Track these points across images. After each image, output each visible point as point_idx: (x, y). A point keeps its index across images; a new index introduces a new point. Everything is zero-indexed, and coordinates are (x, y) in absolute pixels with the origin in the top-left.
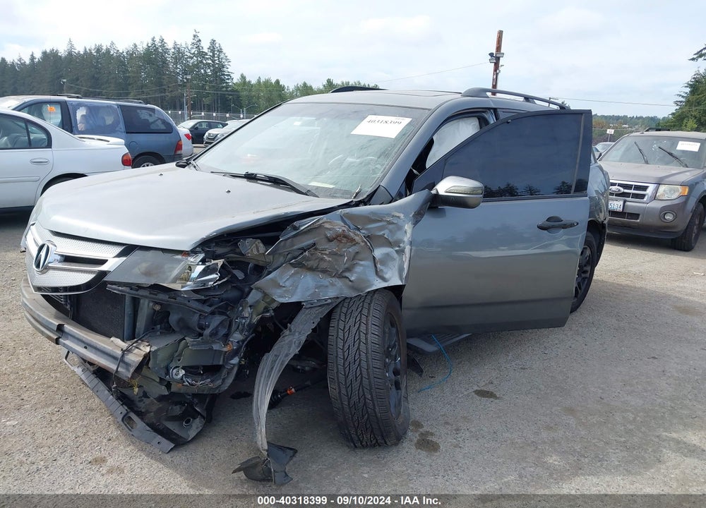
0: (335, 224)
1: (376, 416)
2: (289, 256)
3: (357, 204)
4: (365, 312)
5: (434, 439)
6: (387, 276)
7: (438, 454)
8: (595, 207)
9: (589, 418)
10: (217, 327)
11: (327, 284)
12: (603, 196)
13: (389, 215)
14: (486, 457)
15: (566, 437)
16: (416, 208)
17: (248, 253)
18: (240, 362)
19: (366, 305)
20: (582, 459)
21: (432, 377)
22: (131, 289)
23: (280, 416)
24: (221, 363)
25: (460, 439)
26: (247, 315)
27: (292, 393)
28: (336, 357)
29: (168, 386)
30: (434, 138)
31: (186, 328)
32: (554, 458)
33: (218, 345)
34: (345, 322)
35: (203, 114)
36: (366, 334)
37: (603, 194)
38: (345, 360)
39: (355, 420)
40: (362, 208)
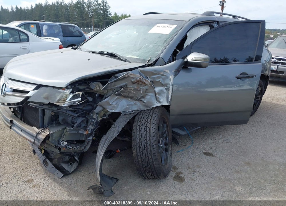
0: (136, 76)
1: (154, 166)
2: (115, 90)
3: (149, 66)
4: (150, 117)
5: (182, 176)
6: (161, 101)
7: (184, 183)
8: (264, 68)
9: (257, 167)
10: (81, 123)
11: (133, 104)
12: (268, 63)
13: (162, 71)
14: (206, 186)
15: (245, 177)
16: (175, 68)
17: (95, 89)
18: (93, 139)
19: (151, 114)
20: (253, 188)
21: (184, 145)
22: (40, 105)
23: (113, 162)
24: (84, 139)
25: (195, 176)
26: (95, 118)
27: (119, 152)
28: (136, 138)
29: (59, 149)
30: (188, 34)
31: (66, 124)
32: (239, 187)
33: (82, 131)
34: (140, 122)
35: (99, 29)
36: (150, 128)
37: (268, 62)
38: (140, 140)
39: (144, 167)
40: (151, 68)
